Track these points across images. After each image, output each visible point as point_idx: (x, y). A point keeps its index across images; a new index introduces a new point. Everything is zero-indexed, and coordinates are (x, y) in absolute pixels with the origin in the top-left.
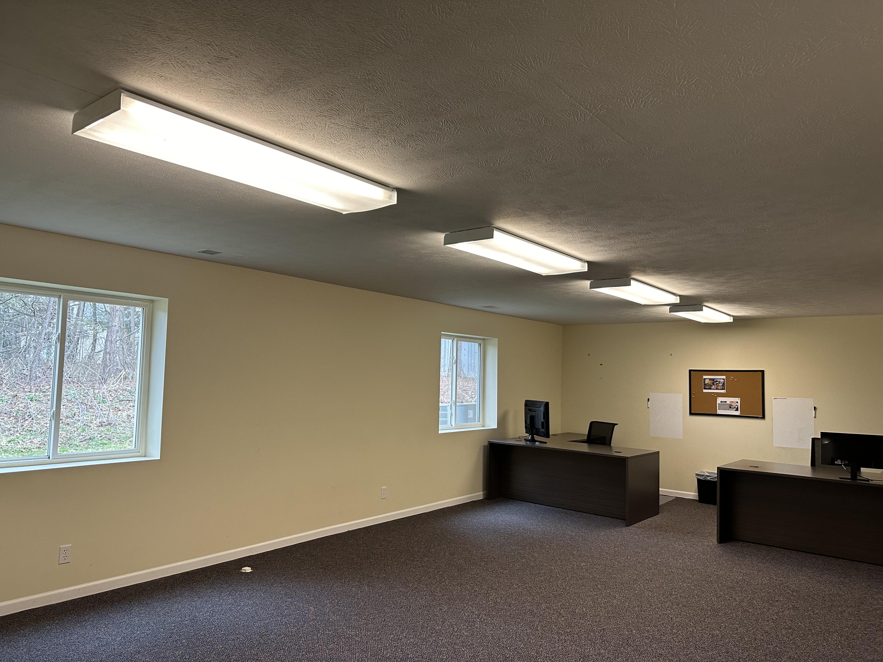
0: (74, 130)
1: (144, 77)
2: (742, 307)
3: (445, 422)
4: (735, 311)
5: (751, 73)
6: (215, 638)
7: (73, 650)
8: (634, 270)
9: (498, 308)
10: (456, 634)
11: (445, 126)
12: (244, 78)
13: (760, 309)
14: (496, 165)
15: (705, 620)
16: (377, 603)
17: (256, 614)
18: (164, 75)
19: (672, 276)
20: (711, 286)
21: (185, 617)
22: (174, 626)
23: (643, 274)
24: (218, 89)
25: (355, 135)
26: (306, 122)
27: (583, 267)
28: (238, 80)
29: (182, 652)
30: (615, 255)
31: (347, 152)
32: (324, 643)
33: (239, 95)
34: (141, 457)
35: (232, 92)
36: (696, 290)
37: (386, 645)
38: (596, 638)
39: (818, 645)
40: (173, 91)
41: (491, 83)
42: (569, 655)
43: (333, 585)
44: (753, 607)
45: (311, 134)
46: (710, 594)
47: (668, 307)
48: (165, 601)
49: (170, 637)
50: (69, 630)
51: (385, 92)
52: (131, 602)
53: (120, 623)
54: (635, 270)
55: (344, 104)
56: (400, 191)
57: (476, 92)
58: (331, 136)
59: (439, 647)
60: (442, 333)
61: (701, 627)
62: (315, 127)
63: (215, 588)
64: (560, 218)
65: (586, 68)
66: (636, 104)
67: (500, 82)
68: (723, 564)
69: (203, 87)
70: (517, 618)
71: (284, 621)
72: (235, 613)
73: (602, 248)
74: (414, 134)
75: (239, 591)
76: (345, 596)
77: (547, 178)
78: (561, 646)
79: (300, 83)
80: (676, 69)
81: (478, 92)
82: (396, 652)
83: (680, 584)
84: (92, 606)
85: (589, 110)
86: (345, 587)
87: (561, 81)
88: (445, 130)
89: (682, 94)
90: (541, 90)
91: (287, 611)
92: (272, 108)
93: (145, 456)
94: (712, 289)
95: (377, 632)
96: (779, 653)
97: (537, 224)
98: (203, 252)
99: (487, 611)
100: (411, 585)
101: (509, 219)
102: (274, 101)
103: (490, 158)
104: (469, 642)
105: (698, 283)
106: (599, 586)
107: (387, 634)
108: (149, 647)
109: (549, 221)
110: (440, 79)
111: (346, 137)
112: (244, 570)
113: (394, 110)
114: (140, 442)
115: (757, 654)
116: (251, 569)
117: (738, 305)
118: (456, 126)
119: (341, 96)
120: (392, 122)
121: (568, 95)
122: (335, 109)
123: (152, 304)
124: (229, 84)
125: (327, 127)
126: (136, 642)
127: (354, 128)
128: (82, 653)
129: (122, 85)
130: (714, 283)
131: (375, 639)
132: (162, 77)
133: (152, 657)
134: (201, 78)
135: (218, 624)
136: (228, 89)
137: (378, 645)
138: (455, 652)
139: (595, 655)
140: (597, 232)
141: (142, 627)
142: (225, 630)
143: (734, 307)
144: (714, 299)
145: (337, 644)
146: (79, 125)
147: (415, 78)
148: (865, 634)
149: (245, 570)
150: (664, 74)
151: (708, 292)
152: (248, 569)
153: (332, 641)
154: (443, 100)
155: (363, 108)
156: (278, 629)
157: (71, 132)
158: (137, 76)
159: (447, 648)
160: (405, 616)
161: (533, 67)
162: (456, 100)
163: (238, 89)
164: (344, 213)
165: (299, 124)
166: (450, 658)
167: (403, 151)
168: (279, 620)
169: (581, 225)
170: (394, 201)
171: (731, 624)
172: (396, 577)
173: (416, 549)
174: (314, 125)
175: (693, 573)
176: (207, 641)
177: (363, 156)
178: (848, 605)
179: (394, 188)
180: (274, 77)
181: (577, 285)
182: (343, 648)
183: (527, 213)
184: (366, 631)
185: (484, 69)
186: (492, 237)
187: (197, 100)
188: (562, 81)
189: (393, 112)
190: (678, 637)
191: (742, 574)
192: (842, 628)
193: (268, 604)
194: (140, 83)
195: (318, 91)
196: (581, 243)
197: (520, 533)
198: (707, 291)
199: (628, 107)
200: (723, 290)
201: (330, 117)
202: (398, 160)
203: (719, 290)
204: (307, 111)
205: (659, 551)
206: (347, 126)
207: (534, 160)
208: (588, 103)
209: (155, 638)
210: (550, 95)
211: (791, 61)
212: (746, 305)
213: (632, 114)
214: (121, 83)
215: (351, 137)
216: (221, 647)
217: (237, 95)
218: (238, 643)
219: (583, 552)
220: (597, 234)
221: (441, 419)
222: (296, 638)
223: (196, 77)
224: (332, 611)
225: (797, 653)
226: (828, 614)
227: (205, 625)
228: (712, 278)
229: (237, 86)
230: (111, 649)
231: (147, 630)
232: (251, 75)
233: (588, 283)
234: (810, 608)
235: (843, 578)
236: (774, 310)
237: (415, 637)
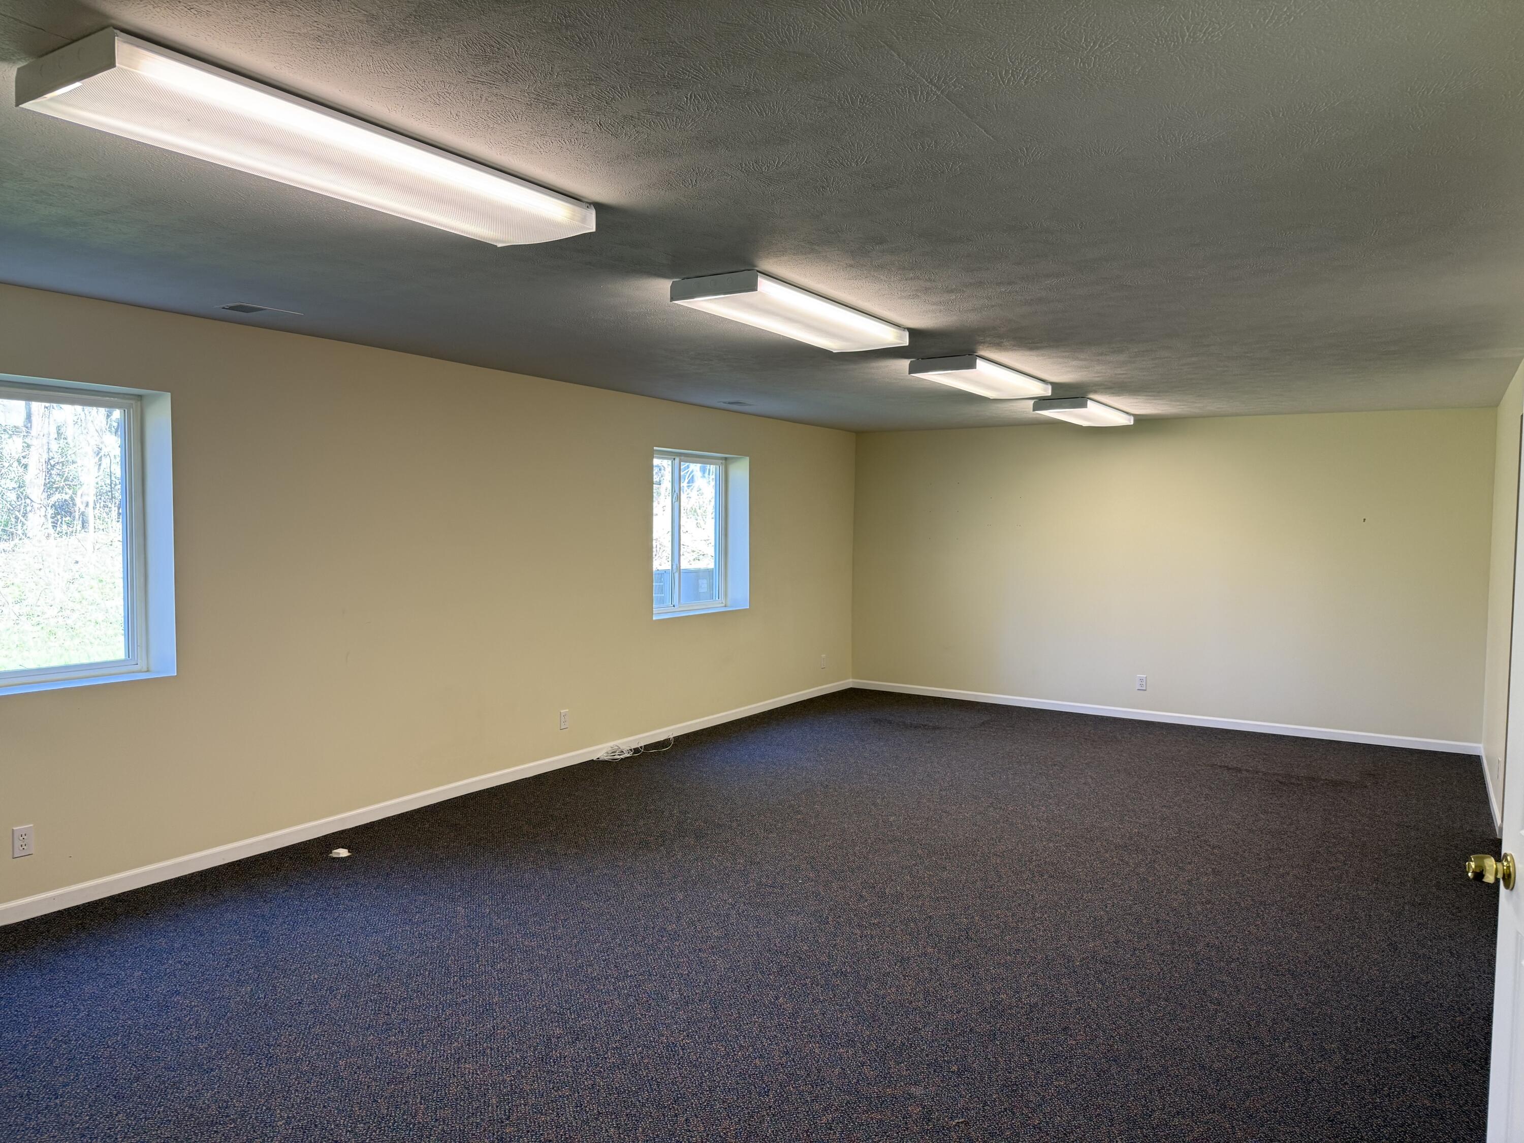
0: (21, 99)
1: (158, 10)
2: (1150, 401)
3: (662, 601)
4: (1137, 407)
5: (1201, 36)
6: (304, 963)
7: (61, 997)
8: (982, 343)
9: (750, 405)
10: (700, 936)
11: (690, 104)
12: (343, 16)
13: (1178, 403)
14: (772, 168)
15: (1083, 896)
16: (569, 895)
17: (367, 922)
18: (195, 6)
19: (1043, 352)
20: (1104, 367)
21: (247, 934)
22: (231, 948)
23: (996, 349)
24: (294, 33)
25: (531, 114)
26: (448, 93)
27: (901, 338)
28: (332, 19)
29: (252, 989)
30: (955, 318)
31: (514, 143)
32: (487, 961)
33: (330, 44)
34: (140, 672)
35: (318, 39)
36: (1080, 374)
37: (590, 959)
38: (919, 931)
39: (1248, 924)
40: (210, 34)
41: (777, 37)
42: (879, 957)
43: (491, 871)
44: (1155, 874)
45: (452, 112)
46: (1090, 857)
47: (1032, 402)
48: (207, 909)
49: (227, 966)
50: (48, 963)
51: (592, 46)
52: (147, 914)
53: (136, 948)
54: (984, 343)
55: (517, 63)
56: (600, 208)
57: (751, 51)
58: (489, 115)
59: (675, 956)
60: (655, 448)
61: (1077, 907)
62: (462, 100)
63: (290, 886)
64: (870, 257)
65: (938, 19)
66: (1014, 78)
67: (793, 38)
68: (1109, 810)
69: (266, 28)
70: (795, 906)
71: (416, 932)
72: (331, 923)
73: (934, 307)
74: (636, 115)
75: (333, 888)
76: (515, 886)
77: (855, 192)
78: (866, 945)
79: (444, 27)
80: (1084, 26)
81: (753, 50)
82: (607, 968)
83: (1044, 843)
84: (81, 924)
85: (935, 86)
86: (513, 873)
87: (895, 38)
88: (689, 109)
89: (1089, 65)
90: (861, 51)
91: (418, 915)
92: (389, 67)
93: (148, 671)
94: (1105, 373)
95: (574, 939)
96: (1192, 939)
97: (832, 266)
98: (231, 308)
99: (747, 897)
100: (621, 864)
101: (785, 258)
102: (393, 55)
103: (762, 157)
104: (722, 947)
105: (1084, 363)
106: (919, 851)
107: (589, 942)
108: (194, 984)
109: (852, 262)
110: (691, 26)
111: (516, 118)
112: (335, 853)
113: (606, 76)
114: (137, 646)
115: (1160, 942)
116: (349, 852)
117: (1144, 397)
118: (711, 103)
119: (515, 51)
120: (599, 95)
121: (904, 61)
122: (501, 72)
123: (139, 403)
124: (315, 24)
125: (483, 101)
126: (169, 977)
127: (531, 104)
128: (79, 999)
129: (114, 22)
130: (1109, 362)
131: (571, 951)
132: (192, 10)
133: (201, 999)
134: (263, 13)
135: (305, 942)
136: (311, 32)
137: (576, 960)
138: (701, 963)
139: (919, 956)
140: (930, 280)
141: (174, 952)
142: (318, 950)
143: (1138, 400)
144: (1106, 388)
145: (509, 962)
146: (27, 91)
147: (647, 25)
148: (1317, 905)
149: (339, 853)
150: (1063, 32)
151: (1098, 377)
152: (343, 853)
153: (500, 957)
154: (693, 62)
155: (552, 71)
156: (408, 945)
157: (14, 102)
158: (146, 6)
159: (688, 957)
160: (617, 912)
161: (850, 14)
162: (714, 62)
163: (330, 33)
164: (499, 245)
165: (433, 94)
166: (694, 972)
167: (614, 142)
168: (407, 930)
169: (904, 268)
170: (591, 227)
171: (1121, 901)
172: (596, 852)
173: (625, 808)
174: (460, 97)
175: (1063, 827)
176: (290, 969)
177: (542, 150)
178: (1294, 865)
179: (590, 204)
180: (398, 16)
181: (887, 366)
182: (519, 967)
183: (817, 248)
184: (554, 939)
185: (767, 13)
186: (753, 287)
187: (252, 50)
188: (897, 38)
189: (603, 78)
190: (1043, 924)
191: (1138, 825)
192: (1283, 898)
193: (385, 906)
194: (148, 18)
195: (475, 41)
196: (900, 298)
197: (791, 774)
198: (1096, 375)
199: (999, 83)
200: (1123, 374)
201: (491, 84)
202: (602, 157)
203: (1116, 374)
204: (451, 74)
205: (1010, 795)
206: (520, 100)
207: (836, 162)
208: (936, 75)
209: (200, 968)
210: (874, 60)
211: (1264, 20)
212: (1156, 398)
213: (1005, 93)
214: (112, 18)
215: (524, 118)
216: (316, 976)
217: (327, 43)
218: (345, 970)
219: (891, 800)
220: (929, 284)
221: (656, 595)
222: (440, 956)
223: (255, 12)
224: (494, 911)
225: (1218, 938)
226: (1264, 879)
227: (283, 944)
228: (1105, 354)
229: (328, 29)
230: (128, 990)
231: (186, 957)
232: (358, 10)
233: (905, 363)
234: (1237, 872)
235: (1288, 825)
236: (1200, 405)
237: (636, 944)
